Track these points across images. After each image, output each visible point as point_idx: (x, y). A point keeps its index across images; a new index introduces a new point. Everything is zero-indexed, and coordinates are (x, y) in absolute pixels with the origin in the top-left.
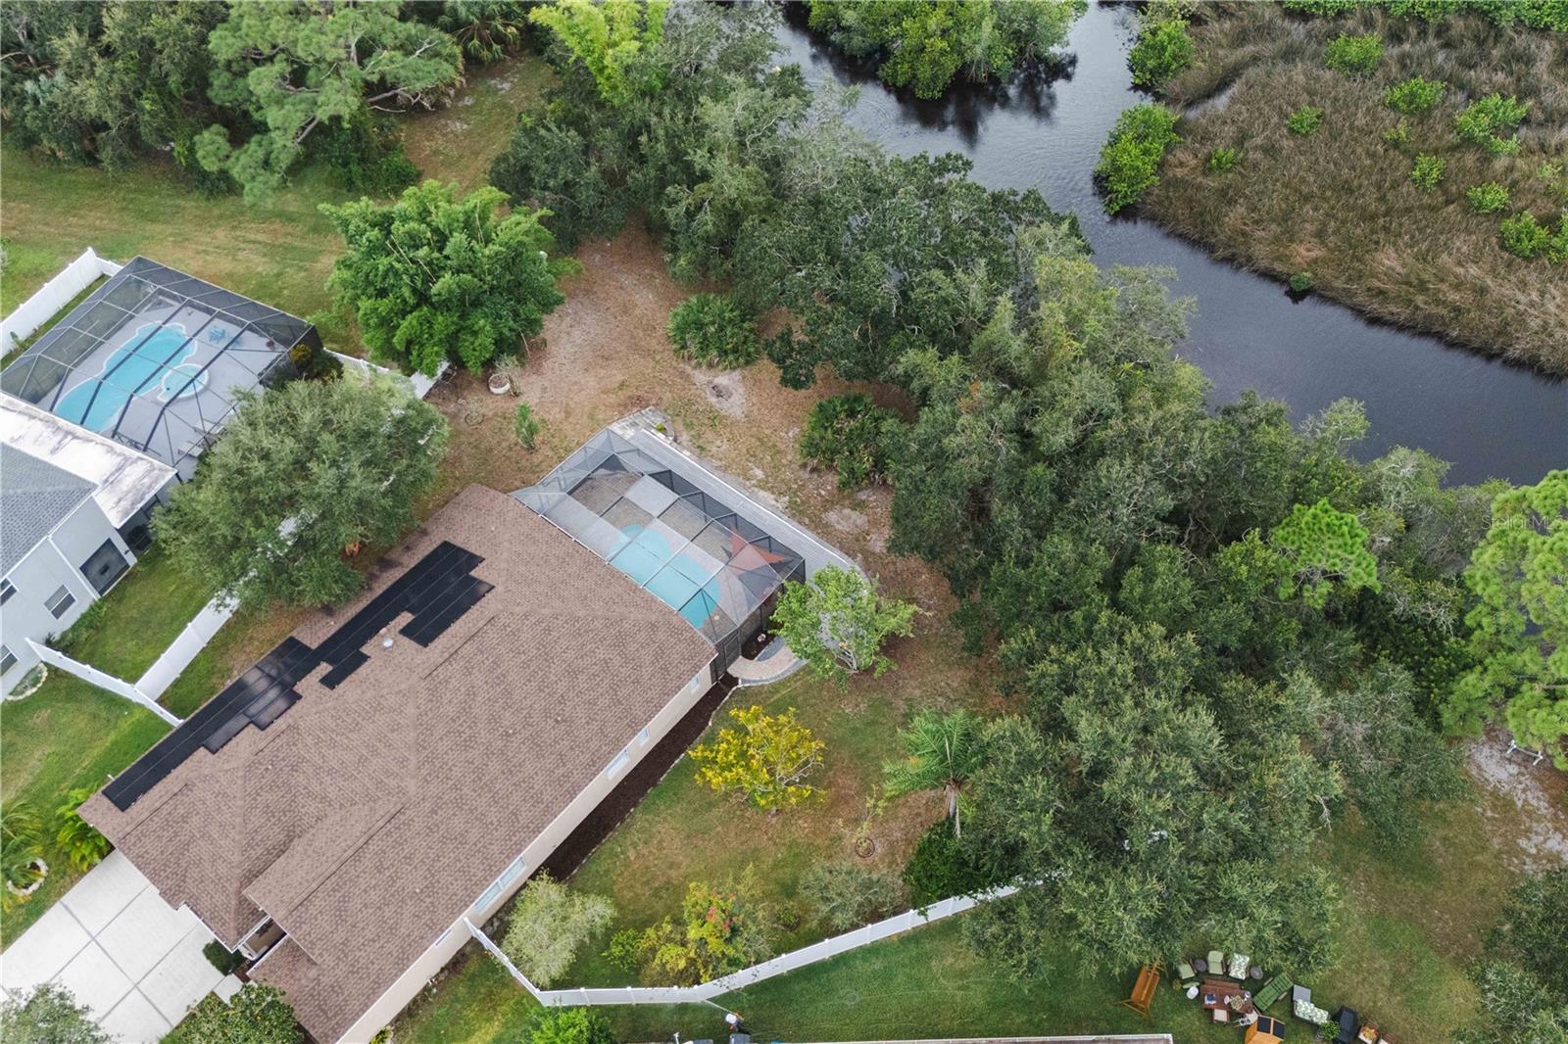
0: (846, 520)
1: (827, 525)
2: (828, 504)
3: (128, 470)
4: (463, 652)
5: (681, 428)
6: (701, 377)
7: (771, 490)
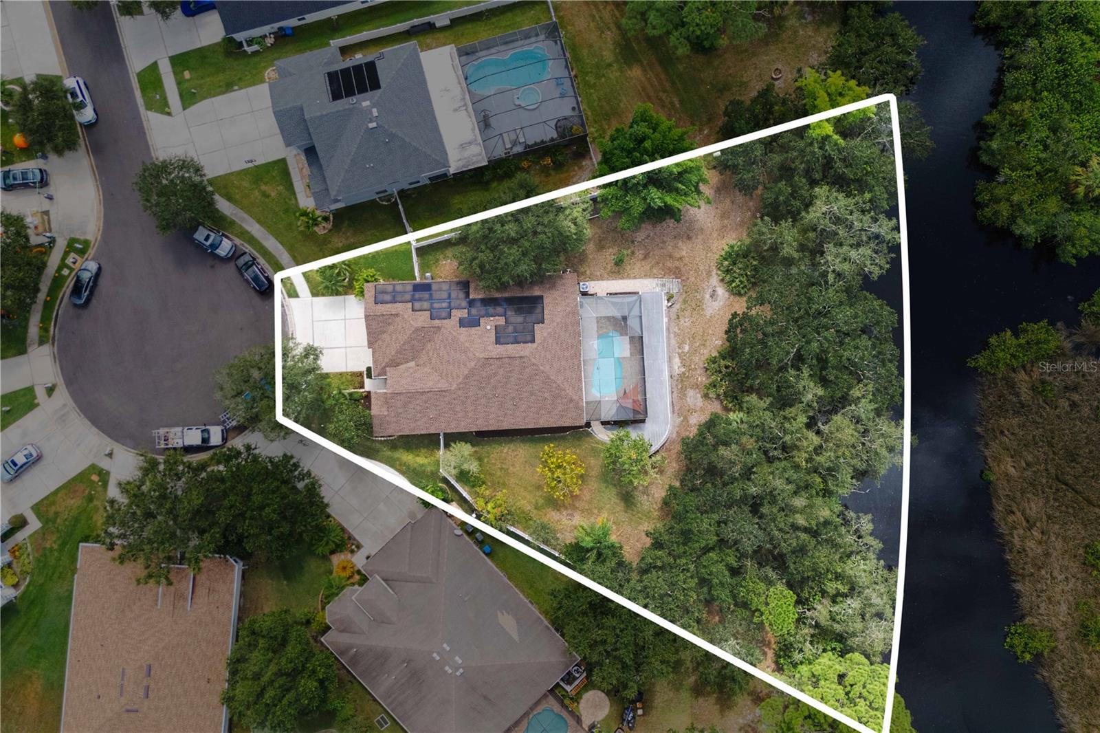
0: (694, 398)
1: (685, 395)
2: (696, 386)
3: (472, 147)
4: (503, 360)
5: (681, 300)
6: (715, 280)
7: (682, 360)
